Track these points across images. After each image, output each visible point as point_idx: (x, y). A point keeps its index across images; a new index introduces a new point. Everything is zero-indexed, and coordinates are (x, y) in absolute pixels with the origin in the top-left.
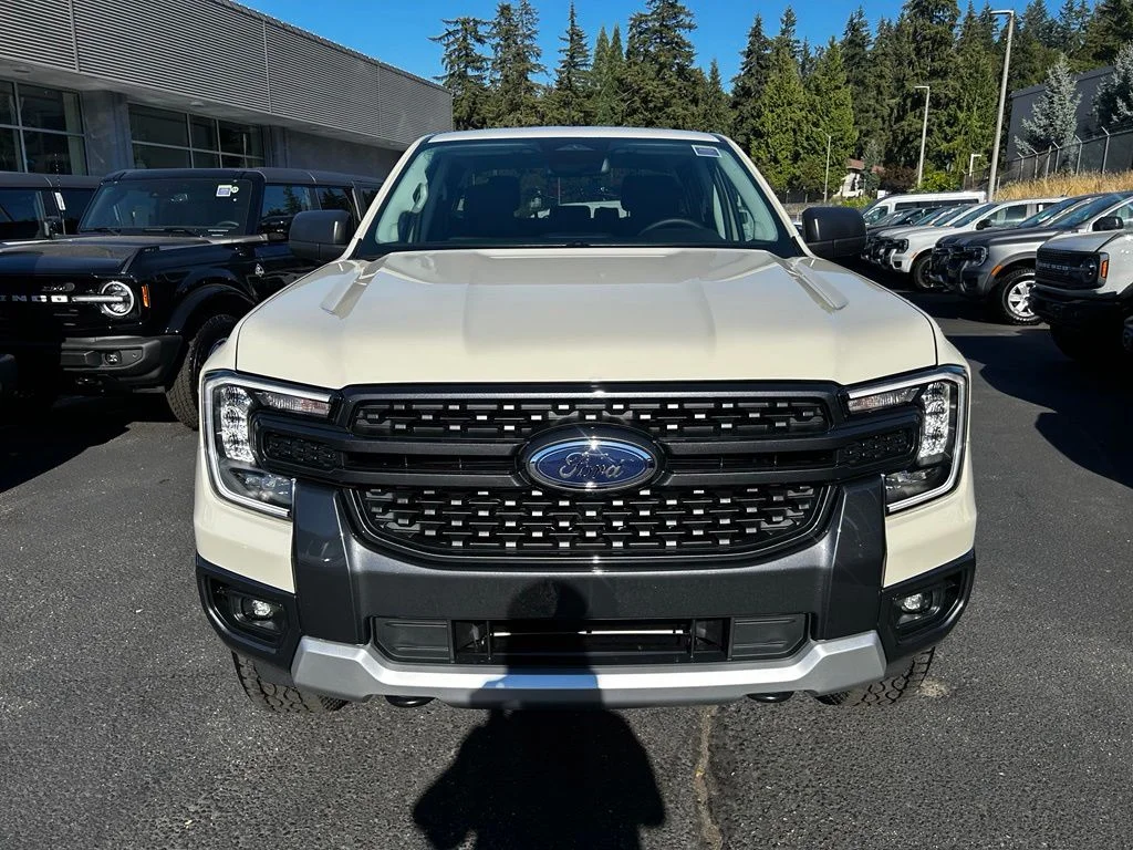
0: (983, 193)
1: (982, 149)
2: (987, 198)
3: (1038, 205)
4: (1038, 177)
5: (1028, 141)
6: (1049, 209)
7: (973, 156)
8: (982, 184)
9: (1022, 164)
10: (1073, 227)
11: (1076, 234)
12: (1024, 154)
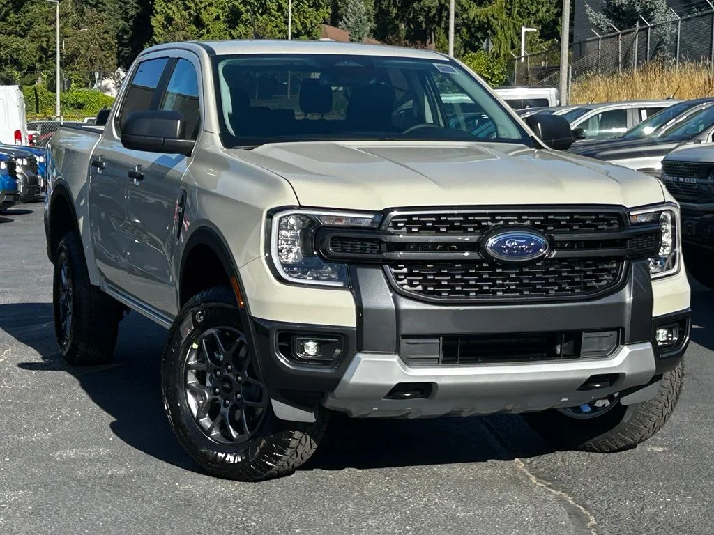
0: (553, 91)
1: (533, 19)
2: (559, 97)
3: (640, 110)
4: (625, 67)
5: (605, 12)
6: (657, 116)
7: (524, 30)
8: (547, 76)
9: (598, 47)
10: (693, 136)
11: (698, 145)
12: (600, 30)
